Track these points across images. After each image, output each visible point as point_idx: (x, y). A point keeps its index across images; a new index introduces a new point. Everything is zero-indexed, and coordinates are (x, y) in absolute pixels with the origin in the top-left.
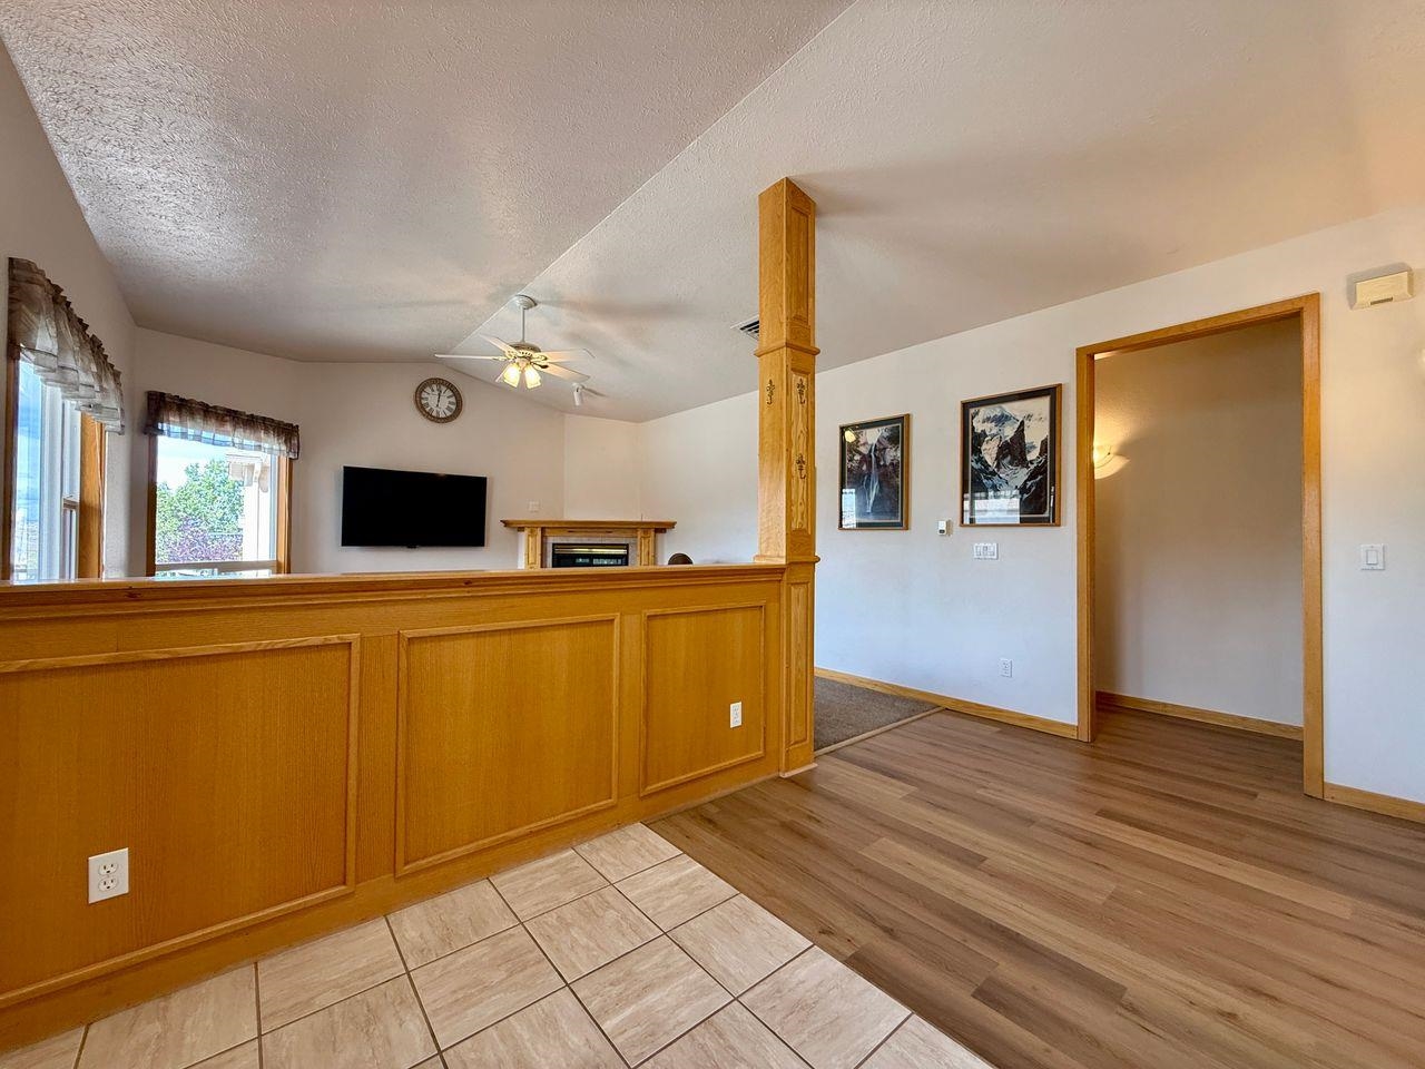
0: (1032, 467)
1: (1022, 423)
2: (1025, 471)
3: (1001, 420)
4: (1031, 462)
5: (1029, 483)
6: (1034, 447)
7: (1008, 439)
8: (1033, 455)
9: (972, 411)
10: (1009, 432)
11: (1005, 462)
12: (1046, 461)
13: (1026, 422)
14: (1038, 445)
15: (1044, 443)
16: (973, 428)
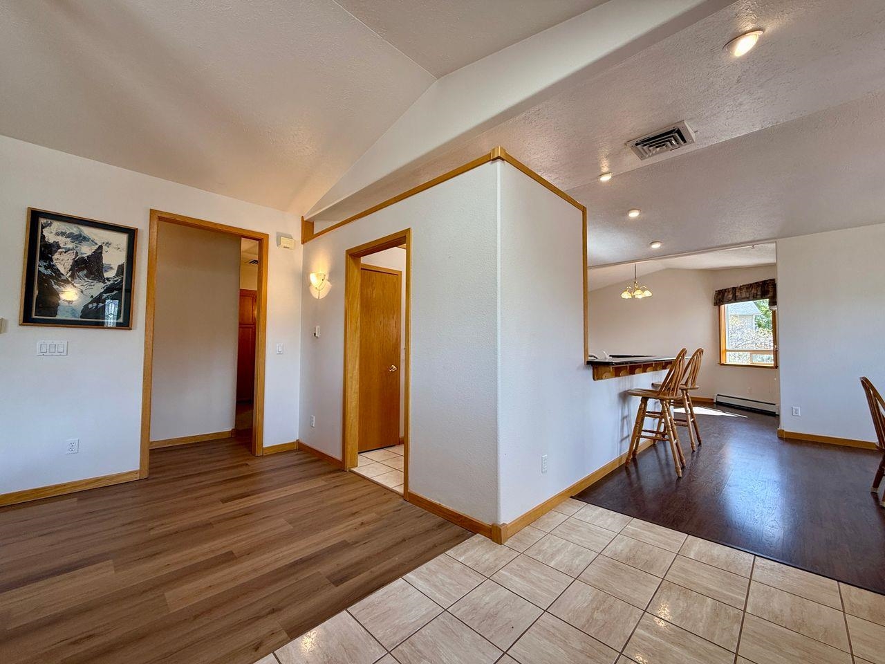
0: (109, 283)
1: (101, 247)
2: (102, 285)
3: (80, 239)
4: (108, 279)
5: (105, 295)
6: (111, 268)
7: (84, 256)
8: (110, 274)
9: (42, 221)
10: (86, 250)
11: (81, 274)
12: (122, 281)
13: (104, 247)
14: (116, 268)
15: (120, 267)
16: (43, 237)
